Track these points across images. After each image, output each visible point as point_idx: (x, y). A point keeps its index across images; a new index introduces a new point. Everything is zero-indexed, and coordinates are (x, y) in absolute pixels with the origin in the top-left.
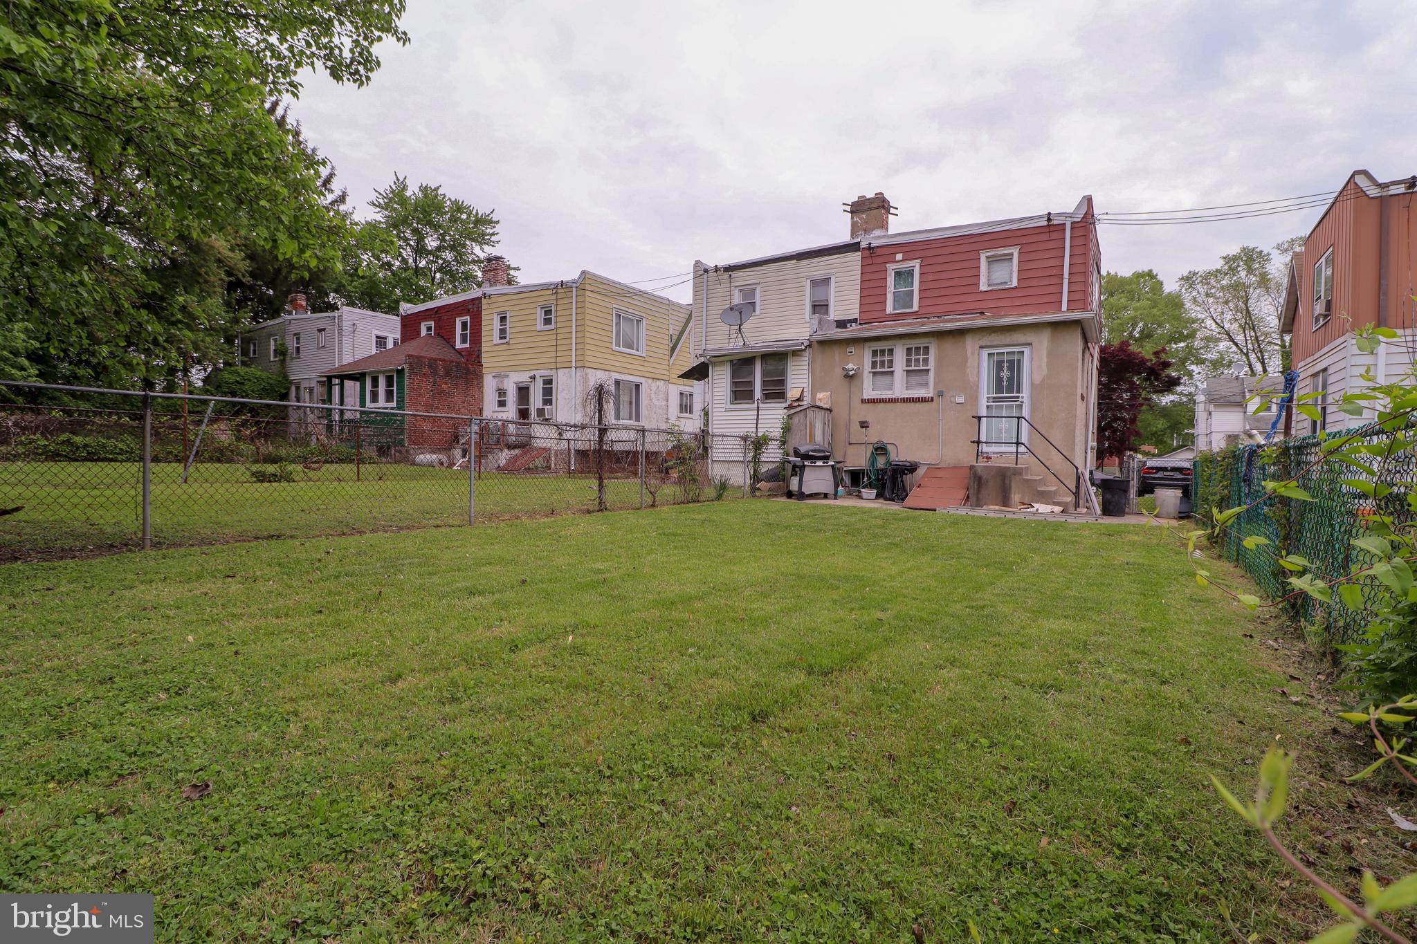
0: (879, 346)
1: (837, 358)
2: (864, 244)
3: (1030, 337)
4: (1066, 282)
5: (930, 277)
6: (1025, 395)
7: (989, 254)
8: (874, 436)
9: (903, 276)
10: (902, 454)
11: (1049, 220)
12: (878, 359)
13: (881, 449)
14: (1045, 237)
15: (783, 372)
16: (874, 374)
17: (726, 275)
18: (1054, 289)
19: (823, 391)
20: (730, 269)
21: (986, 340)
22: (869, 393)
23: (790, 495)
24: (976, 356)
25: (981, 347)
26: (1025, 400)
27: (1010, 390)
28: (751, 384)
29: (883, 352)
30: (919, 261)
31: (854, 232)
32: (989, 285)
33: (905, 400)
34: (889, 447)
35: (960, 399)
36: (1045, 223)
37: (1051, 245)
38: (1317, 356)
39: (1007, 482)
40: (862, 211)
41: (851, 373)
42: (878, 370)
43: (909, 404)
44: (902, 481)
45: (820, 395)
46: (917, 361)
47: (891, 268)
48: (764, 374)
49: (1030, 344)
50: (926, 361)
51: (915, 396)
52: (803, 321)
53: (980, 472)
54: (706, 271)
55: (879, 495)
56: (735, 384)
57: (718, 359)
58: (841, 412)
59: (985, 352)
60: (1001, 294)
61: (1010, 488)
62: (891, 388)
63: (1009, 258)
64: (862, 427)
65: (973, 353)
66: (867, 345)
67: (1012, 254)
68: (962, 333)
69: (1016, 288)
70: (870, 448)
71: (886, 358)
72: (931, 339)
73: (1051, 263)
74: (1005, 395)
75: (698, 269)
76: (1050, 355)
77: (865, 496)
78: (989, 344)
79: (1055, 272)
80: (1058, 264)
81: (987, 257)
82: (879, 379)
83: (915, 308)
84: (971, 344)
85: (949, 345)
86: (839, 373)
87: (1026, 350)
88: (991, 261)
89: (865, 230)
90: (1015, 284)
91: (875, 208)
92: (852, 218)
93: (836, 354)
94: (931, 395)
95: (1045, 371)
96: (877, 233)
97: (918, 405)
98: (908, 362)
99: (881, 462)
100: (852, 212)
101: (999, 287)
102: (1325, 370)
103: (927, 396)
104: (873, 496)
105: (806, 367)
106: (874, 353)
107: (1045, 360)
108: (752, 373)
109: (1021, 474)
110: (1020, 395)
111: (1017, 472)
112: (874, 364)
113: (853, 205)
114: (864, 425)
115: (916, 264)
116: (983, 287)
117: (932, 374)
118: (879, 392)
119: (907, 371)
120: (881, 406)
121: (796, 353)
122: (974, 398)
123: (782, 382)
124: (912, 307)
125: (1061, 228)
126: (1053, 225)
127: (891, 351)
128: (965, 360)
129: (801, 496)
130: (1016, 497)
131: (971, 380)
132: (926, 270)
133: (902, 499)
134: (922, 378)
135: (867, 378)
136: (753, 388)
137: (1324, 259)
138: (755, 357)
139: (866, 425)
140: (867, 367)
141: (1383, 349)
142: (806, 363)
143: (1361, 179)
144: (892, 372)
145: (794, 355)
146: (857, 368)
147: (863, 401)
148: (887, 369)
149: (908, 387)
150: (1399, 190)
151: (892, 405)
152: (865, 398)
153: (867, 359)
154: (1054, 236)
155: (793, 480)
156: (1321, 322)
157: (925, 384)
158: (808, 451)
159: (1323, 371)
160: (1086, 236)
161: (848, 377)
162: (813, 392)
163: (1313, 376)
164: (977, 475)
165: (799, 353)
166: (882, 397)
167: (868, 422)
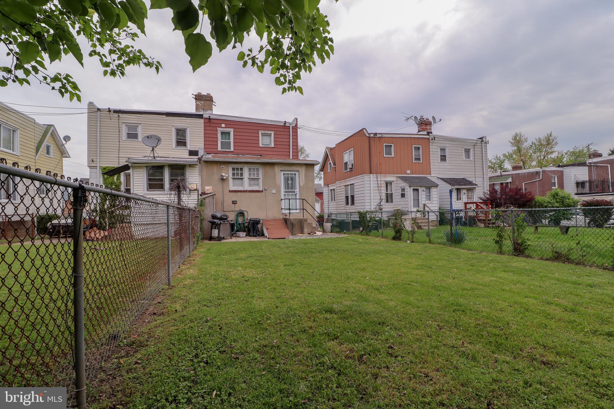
0: (236, 166)
1: (215, 170)
2: (206, 116)
3: (298, 168)
4: (291, 148)
5: (238, 137)
6: (297, 190)
8: (238, 208)
9: (225, 134)
10: (252, 214)
11: (285, 124)
12: (236, 172)
13: (241, 214)
14: (283, 130)
15: (183, 174)
16: (233, 179)
17: (116, 115)
18: (287, 150)
19: (208, 186)
20: (115, 111)
21: (283, 168)
22: (232, 188)
23: (211, 238)
25: (281, 171)
26: (298, 192)
27: (292, 188)
28: (162, 180)
29: (237, 169)
30: (233, 129)
31: (197, 109)
32: (263, 145)
33: (250, 191)
34: (245, 213)
35: (274, 192)
36: (283, 125)
37: (285, 133)
38: (347, 180)
39: (302, 224)
40: (201, 100)
41: (225, 178)
42: (236, 177)
43: (252, 193)
44: (258, 227)
45: (207, 188)
46: (254, 174)
47: (219, 130)
48: (171, 175)
49: (298, 171)
50: (258, 174)
51: (255, 189)
52: (171, 148)
54: (99, 110)
55: (248, 235)
56: (150, 180)
57: (137, 165)
58: (219, 196)
59: (282, 173)
60: (267, 149)
61: (303, 226)
62: (242, 185)
63: (270, 135)
64: (233, 203)
65: (278, 173)
66: (230, 165)
67: (271, 134)
68: (272, 164)
69: (273, 147)
70: (236, 213)
71: (239, 172)
72: (260, 166)
73: (286, 140)
74: (290, 190)
75: (92, 107)
76: (305, 176)
77: (241, 236)
78: (284, 170)
79: (287, 143)
80: (288, 141)
81: (262, 133)
82: (235, 180)
83: (232, 149)
84: (277, 169)
85: (268, 169)
86: (217, 177)
87: (297, 173)
88: (263, 135)
89: (203, 109)
90: (273, 146)
91: (208, 100)
92: (196, 102)
93: (215, 168)
94: (261, 189)
95: (304, 182)
96: (209, 112)
97: (257, 194)
98: (250, 174)
99: (240, 220)
100: (196, 99)
101: (267, 146)
102: (353, 184)
103: (259, 189)
104: (245, 235)
105: (198, 173)
106: (233, 169)
107: (304, 177)
108: (162, 174)
109: (307, 221)
111: (306, 220)
112: (234, 174)
113: (196, 95)
114: (234, 203)
115: (232, 131)
116: (261, 145)
117: (261, 181)
118: (236, 187)
119: (249, 178)
120: (239, 193)
121: (191, 166)
122: (279, 191)
123: (183, 180)
124: (230, 149)
125: (288, 127)
126: (286, 126)
127: (241, 169)
128: (275, 175)
129: (219, 239)
130: (306, 230)
131: (278, 184)
132: (236, 134)
133: (259, 235)
134: (256, 182)
135: (231, 180)
136: (163, 183)
137: (348, 151)
138: (164, 166)
139: (235, 202)
140: (231, 176)
141: (372, 179)
142: (197, 171)
143: (364, 130)
144: (242, 179)
145: (190, 167)
146: (227, 175)
147: (230, 191)
148: (240, 177)
149: (250, 185)
150: (372, 135)
151: (245, 193)
152: (230, 190)
153: (231, 172)
154: (286, 130)
155: (214, 231)
156: (349, 170)
157: (258, 185)
158: (221, 216)
159: (350, 185)
160: (297, 132)
161: (223, 179)
162: (202, 185)
163: (345, 186)
164: (291, 222)
165: (193, 166)
166: (239, 189)
167: (236, 201)
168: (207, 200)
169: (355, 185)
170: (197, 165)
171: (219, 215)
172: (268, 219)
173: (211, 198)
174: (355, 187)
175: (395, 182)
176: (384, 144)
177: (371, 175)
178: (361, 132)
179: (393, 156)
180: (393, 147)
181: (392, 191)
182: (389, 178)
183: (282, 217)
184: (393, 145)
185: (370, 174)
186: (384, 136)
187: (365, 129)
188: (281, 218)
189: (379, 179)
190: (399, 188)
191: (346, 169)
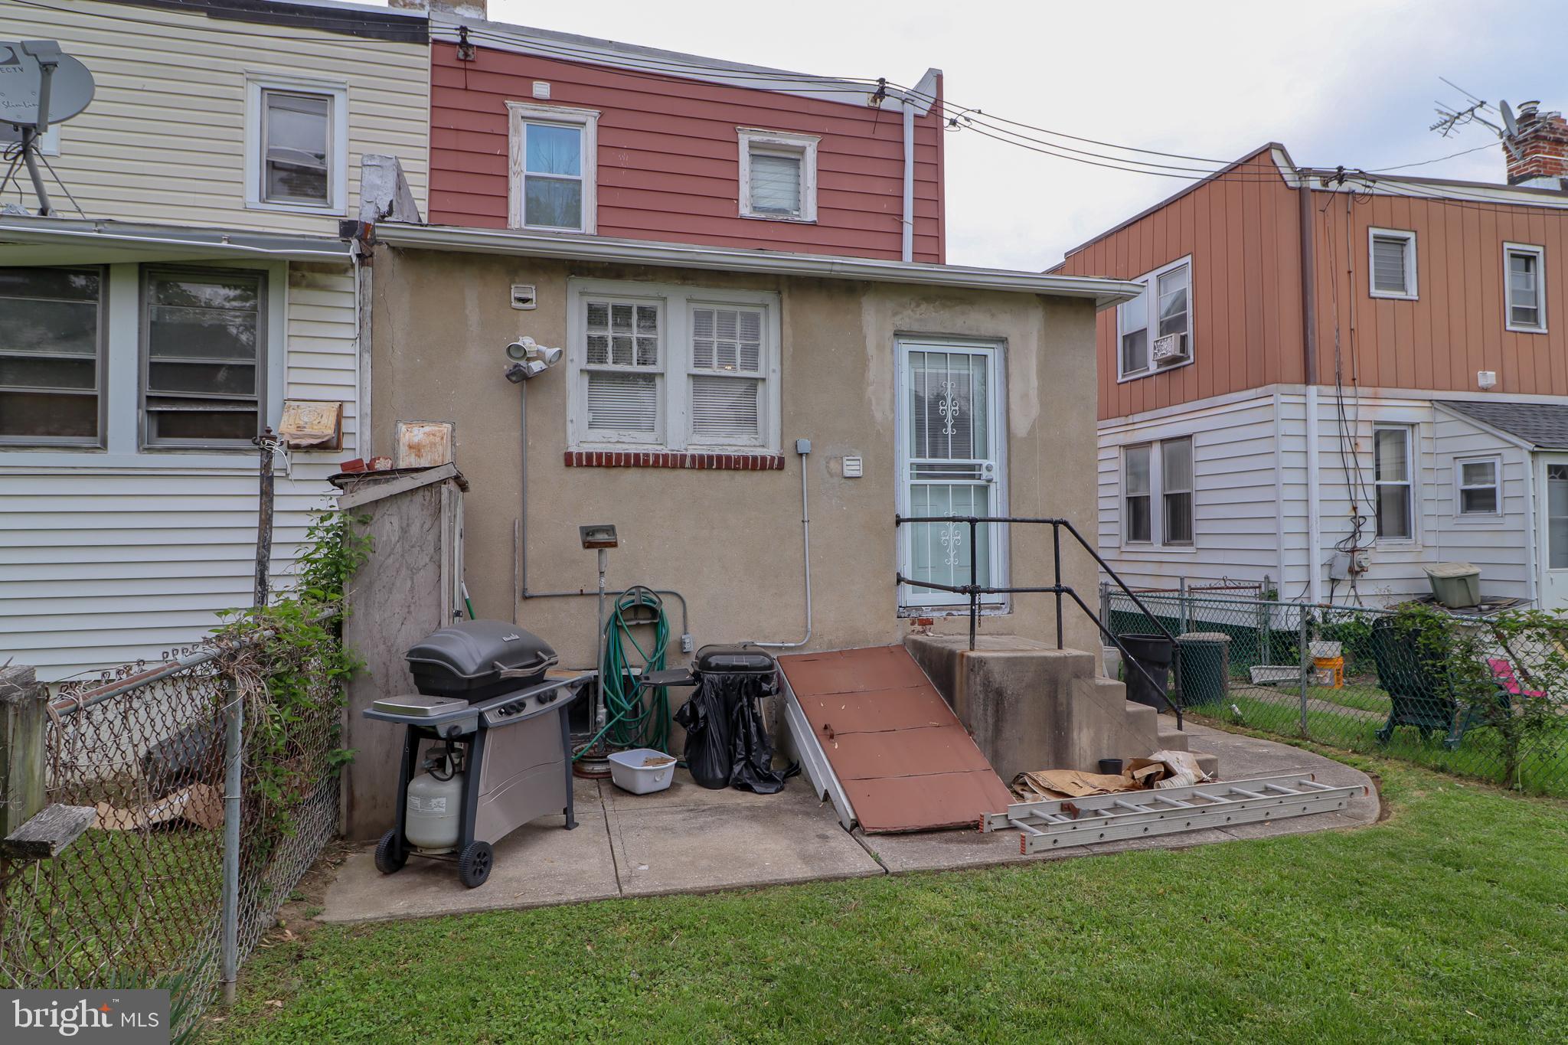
0: (610, 294)
1: (473, 312)
3: (1002, 323)
4: (908, 231)
5: (624, 159)
6: (993, 463)
7: (756, 138)
8: (617, 575)
10: (700, 622)
11: (878, 97)
12: (609, 333)
13: (642, 613)
14: (865, 130)
16: (594, 377)
18: (885, 243)
19: (422, 420)
21: (913, 316)
22: (584, 438)
24: (888, 351)
25: (898, 334)
26: (995, 475)
27: (961, 449)
28: (84, 371)
29: (622, 314)
30: (596, 112)
32: (755, 209)
33: (703, 463)
34: (670, 609)
35: (853, 468)
36: (863, 100)
37: (878, 150)
38: (1137, 418)
39: (1062, 698)
41: (536, 366)
42: (610, 366)
43: (714, 475)
45: (412, 434)
46: (727, 353)
47: (517, 109)
48: (157, 335)
49: (1002, 341)
50: (751, 355)
51: (732, 452)
53: (997, 677)
58: (494, 491)
59: (905, 348)
60: (778, 230)
61: (1069, 714)
62: (651, 421)
63: (793, 159)
64: (588, 545)
65: (880, 347)
66: (578, 284)
67: (802, 151)
68: (848, 290)
69: (814, 224)
70: (609, 608)
71: (635, 334)
72: (769, 297)
73: (879, 187)
74: (951, 461)
76: (1044, 371)
77: (642, 781)
78: (916, 327)
79: (885, 206)
80: (890, 192)
81: (752, 145)
82: (605, 389)
83: (589, 226)
84: (874, 322)
85: (818, 316)
86: (480, 361)
87: (993, 354)
88: (759, 153)
90: (810, 214)
93: (470, 299)
94: (772, 450)
95: (1035, 411)
96: (465, 11)
97: (742, 479)
98: (701, 354)
99: (639, 654)
101: (780, 218)
102: (1190, 437)
103: (759, 452)
104: (669, 776)
105: (351, 333)
106: (595, 316)
107: (1034, 382)
109: (1091, 674)
110: (985, 463)
111: (1082, 668)
112: (596, 349)
114: (597, 539)
115: (586, 121)
117: (770, 399)
118: (612, 434)
119: (695, 377)
120: (632, 475)
121: (307, 273)
122: (883, 466)
123: (246, 377)
124: (579, 225)
125: (896, 119)
126: (879, 110)
127: (648, 316)
128: (862, 362)
130: (1084, 742)
131: (878, 416)
132: (613, 138)
134: (740, 404)
135: (576, 390)
136: (97, 391)
138: (107, 267)
139: (601, 537)
140: (577, 357)
141: (1314, 413)
142: (348, 317)
143: (1276, 155)
144: (650, 378)
145: (294, 284)
146: (550, 352)
147: (569, 460)
148: (636, 368)
149: (700, 423)
150: (1315, 183)
151: (667, 474)
152: (574, 449)
153: (577, 331)
154: (883, 132)
155: (426, 798)
156: (1153, 368)
157: (750, 421)
158: (489, 664)
159: (1163, 441)
160: (937, 148)
161: (520, 377)
162: (381, 418)
163: (1127, 447)
164: (987, 684)
165: (320, 278)
166: (632, 449)
167: (610, 530)
168: (387, 528)
169: (1199, 441)
170: (338, 269)
171: (468, 656)
172: (816, 648)
173: (416, 511)
174: (1198, 455)
175: (1423, 431)
176: (1373, 231)
177: (1313, 390)
178: (1255, 164)
179: (1412, 293)
180: (1411, 248)
181: (1402, 477)
182: (1398, 409)
183: (897, 633)
184: (1412, 235)
185: (1307, 381)
187: (1281, 149)
188: (896, 638)
189: (1348, 414)
191: (1131, 364)
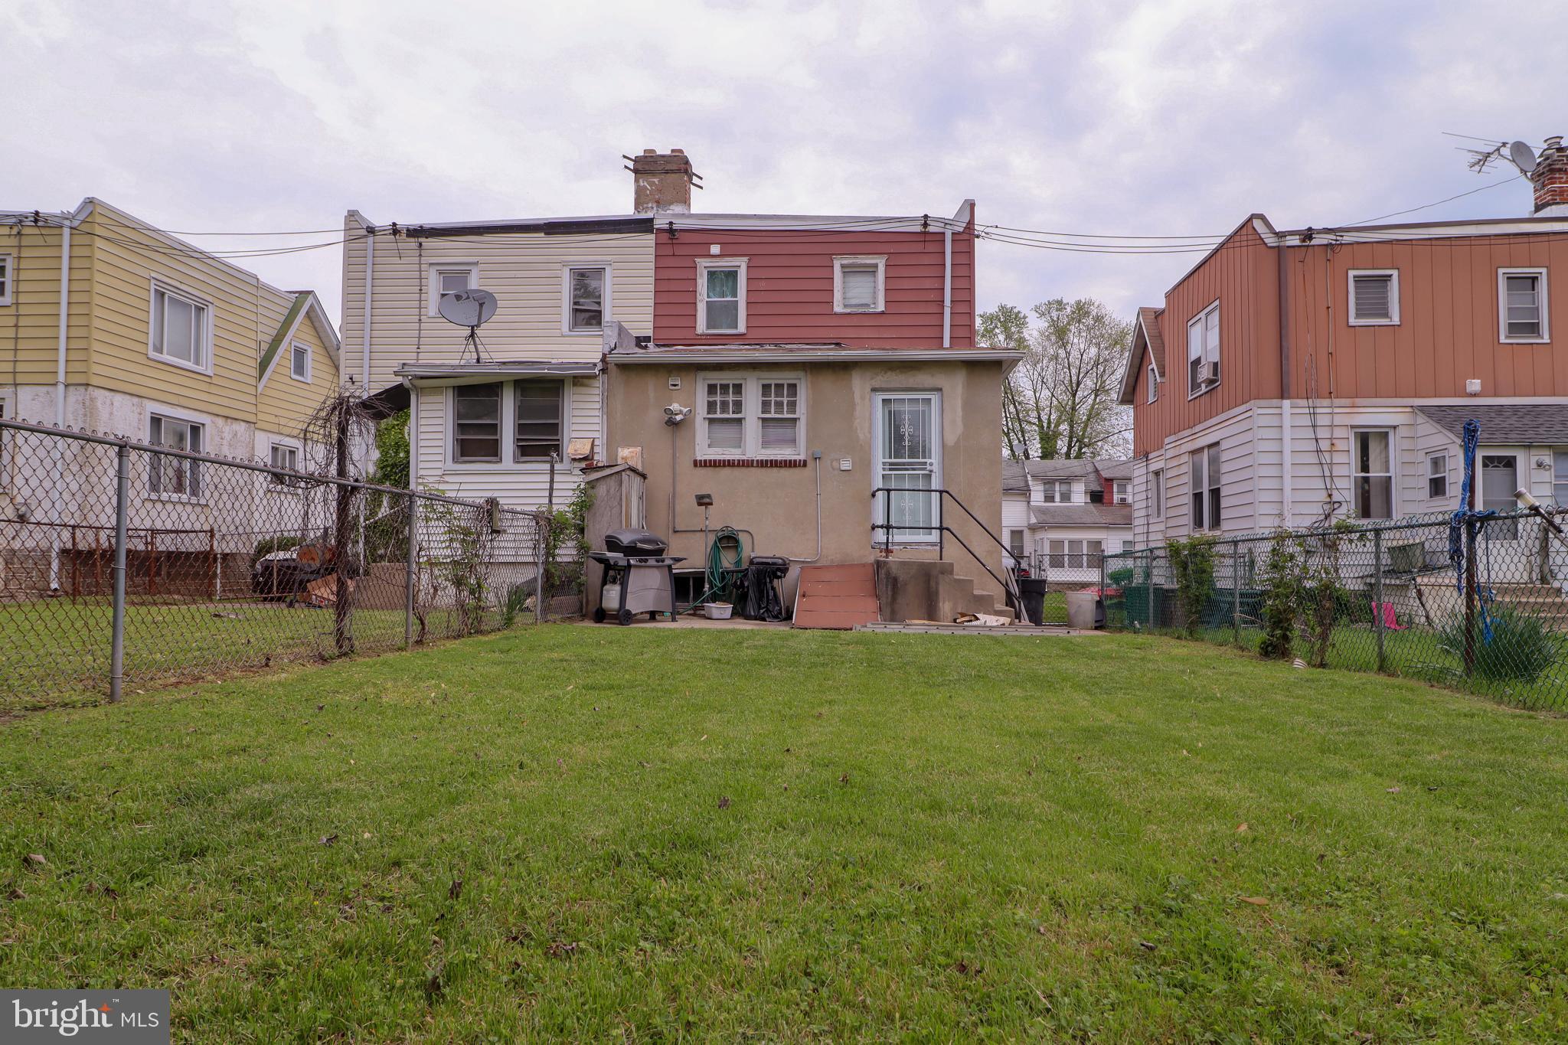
0: (718, 378)
1: (652, 394)
2: (661, 223)
3: (939, 379)
4: (947, 312)
5: (763, 285)
6: (934, 461)
7: (845, 262)
8: (717, 519)
9: (724, 279)
10: (761, 547)
11: (925, 225)
12: (718, 398)
13: (729, 540)
14: (919, 247)
15: (556, 411)
16: (711, 421)
17: (412, 243)
18: (933, 320)
19: (629, 446)
20: (418, 233)
21: (881, 380)
22: (704, 453)
23: (601, 616)
24: (867, 400)
25: (874, 390)
26: (935, 468)
27: (913, 453)
28: (494, 428)
29: (725, 388)
30: (746, 259)
31: (639, 204)
32: (845, 306)
33: (763, 464)
34: (743, 538)
35: (846, 465)
36: (919, 229)
37: (926, 260)
38: (1197, 428)
39: (933, 584)
40: (652, 173)
41: (679, 418)
42: (718, 415)
43: (768, 470)
44: (773, 589)
45: (624, 452)
46: (779, 405)
47: (702, 263)
48: (521, 412)
49: (940, 390)
50: (792, 405)
51: (779, 458)
52: (557, 333)
53: (894, 570)
54: (371, 230)
55: (739, 613)
56: (461, 428)
57: (430, 382)
58: (660, 478)
59: (879, 397)
60: (860, 317)
61: (937, 593)
62: (739, 443)
63: (872, 270)
64: (700, 504)
65: (863, 398)
66: (701, 375)
67: (876, 266)
68: (845, 367)
69: (882, 313)
70: (712, 538)
71: (731, 398)
72: (801, 374)
73: (928, 284)
74: (907, 460)
75: (354, 225)
77: (715, 614)
78: (884, 386)
79: (932, 296)
80: (936, 286)
81: (843, 266)
82: (717, 427)
83: (742, 328)
84: (859, 384)
85: (828, 384)
86: (655, 416)
87: (934, 397)
88: (848, 271)
89: (658, 202)
90: (881, 308)
91: (673, 171)
92: (636, 181)
93: (651, 386)
94: (802, 457)
95: (960, 428)
96: (678, 209)
97: (785, 472)
98: (766, 405)
99: (727, 561)
100: (636, 171)
101: (861, 310)
102: (1217, 444)
103: (797, 458)
104: (728, 613)
105: (598, 406)
106: (712, 389)
107: (960, 412)
108: (495, 410)
109: (951, 572)
110: (928, 461)
111: (947, 570)
112: (711, 407)
113: (637, 160)
114: (704, 501)
115: (741, 264)
116: (838, 308)
117: (802, 428)
118: (720, 450)
119: (764, 420)
120: (727, 471)
121: (580, 380)
122: (864, 464)
123: (554, 428)
124: (736, 328)
125: (938, 238)
126: (929, 233)
127: (738, 389)
128: (852, 406)
129: (624, 617)
130: (946, 607)
131: (861, 436)
132: (757, 274)
133: (776, 617)
134: (787, 432)
135: (701, 428)
136: (498, 437)
137: (1202, 315)
138: (502, 383)
139: (707, 500)
140: (701, 411)
141: (1287, 422)
142: (597, 398)
143: (1258, 224)
144: (739, 421)
145: (575, 385)
146: (685, 410)
147: (696, 463)
148: (731, 416)
149: (766, 443)
150: (1295, 241)
151: (744, 470)
152: (698, 458)
153: (702, 398)
154: (931, 248)
155: (608, 591)
156: (1204, 389)
157: (793, 441)
158: (634, 542)
159: (1210, 446)
160: (970, 253)
161: (672, 424)
162: (611, 446)
163: (1193, 452)
164: (888, 574)
165: (586, 381)
166: (727, 458)
167: (709, 496)
168: (601, 490)
169: (1224, 445)
170: (594, 377)
171: (626, 539)
172: (823, 563)
173: (612, 483)
175: (1402, 431)
176: (1352, 273)
177: (1287, 403)
178: (1244, 231)
179: (1396, 320)
180: (1394, 285)
181: (1388, 470)
182: (1374, 415)
183: (872, 557)
184: (1395, 273)
185: (1282, 397)
186: (1348, 238)
187: (1262, 217)
188: (871, 559)
189: (1323, 420)
190: (1421, 455)
191: (1195, 386)
